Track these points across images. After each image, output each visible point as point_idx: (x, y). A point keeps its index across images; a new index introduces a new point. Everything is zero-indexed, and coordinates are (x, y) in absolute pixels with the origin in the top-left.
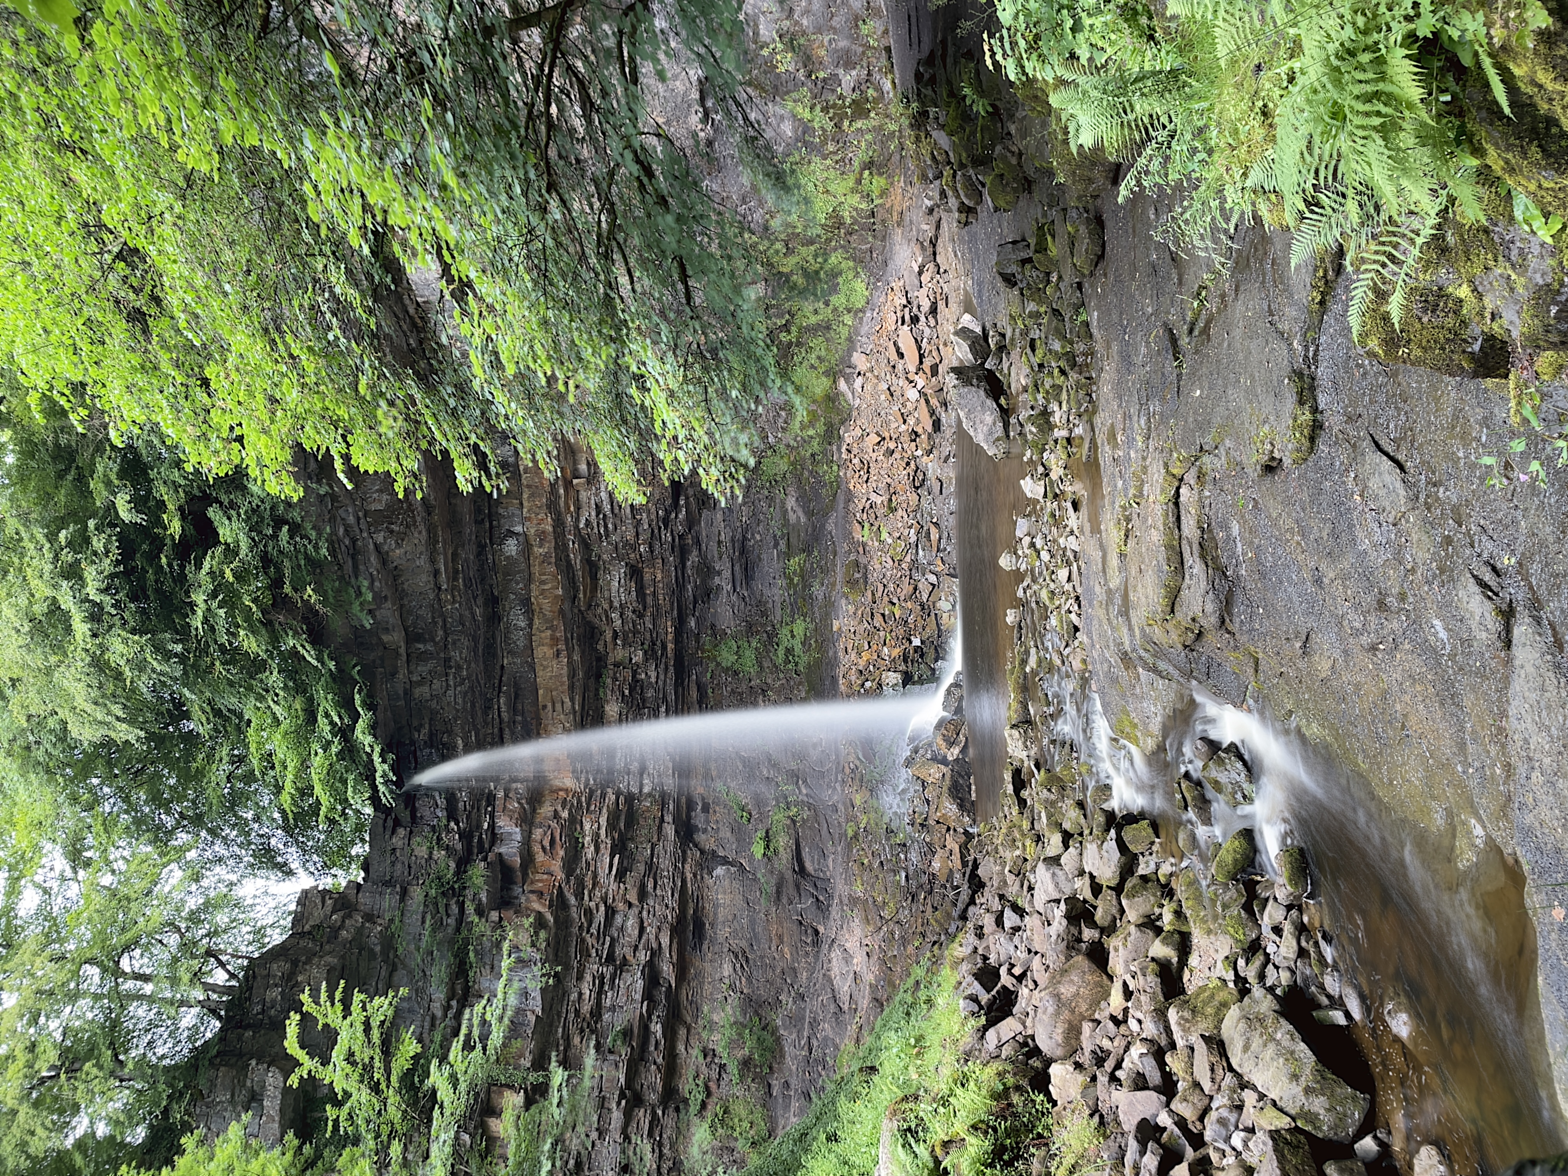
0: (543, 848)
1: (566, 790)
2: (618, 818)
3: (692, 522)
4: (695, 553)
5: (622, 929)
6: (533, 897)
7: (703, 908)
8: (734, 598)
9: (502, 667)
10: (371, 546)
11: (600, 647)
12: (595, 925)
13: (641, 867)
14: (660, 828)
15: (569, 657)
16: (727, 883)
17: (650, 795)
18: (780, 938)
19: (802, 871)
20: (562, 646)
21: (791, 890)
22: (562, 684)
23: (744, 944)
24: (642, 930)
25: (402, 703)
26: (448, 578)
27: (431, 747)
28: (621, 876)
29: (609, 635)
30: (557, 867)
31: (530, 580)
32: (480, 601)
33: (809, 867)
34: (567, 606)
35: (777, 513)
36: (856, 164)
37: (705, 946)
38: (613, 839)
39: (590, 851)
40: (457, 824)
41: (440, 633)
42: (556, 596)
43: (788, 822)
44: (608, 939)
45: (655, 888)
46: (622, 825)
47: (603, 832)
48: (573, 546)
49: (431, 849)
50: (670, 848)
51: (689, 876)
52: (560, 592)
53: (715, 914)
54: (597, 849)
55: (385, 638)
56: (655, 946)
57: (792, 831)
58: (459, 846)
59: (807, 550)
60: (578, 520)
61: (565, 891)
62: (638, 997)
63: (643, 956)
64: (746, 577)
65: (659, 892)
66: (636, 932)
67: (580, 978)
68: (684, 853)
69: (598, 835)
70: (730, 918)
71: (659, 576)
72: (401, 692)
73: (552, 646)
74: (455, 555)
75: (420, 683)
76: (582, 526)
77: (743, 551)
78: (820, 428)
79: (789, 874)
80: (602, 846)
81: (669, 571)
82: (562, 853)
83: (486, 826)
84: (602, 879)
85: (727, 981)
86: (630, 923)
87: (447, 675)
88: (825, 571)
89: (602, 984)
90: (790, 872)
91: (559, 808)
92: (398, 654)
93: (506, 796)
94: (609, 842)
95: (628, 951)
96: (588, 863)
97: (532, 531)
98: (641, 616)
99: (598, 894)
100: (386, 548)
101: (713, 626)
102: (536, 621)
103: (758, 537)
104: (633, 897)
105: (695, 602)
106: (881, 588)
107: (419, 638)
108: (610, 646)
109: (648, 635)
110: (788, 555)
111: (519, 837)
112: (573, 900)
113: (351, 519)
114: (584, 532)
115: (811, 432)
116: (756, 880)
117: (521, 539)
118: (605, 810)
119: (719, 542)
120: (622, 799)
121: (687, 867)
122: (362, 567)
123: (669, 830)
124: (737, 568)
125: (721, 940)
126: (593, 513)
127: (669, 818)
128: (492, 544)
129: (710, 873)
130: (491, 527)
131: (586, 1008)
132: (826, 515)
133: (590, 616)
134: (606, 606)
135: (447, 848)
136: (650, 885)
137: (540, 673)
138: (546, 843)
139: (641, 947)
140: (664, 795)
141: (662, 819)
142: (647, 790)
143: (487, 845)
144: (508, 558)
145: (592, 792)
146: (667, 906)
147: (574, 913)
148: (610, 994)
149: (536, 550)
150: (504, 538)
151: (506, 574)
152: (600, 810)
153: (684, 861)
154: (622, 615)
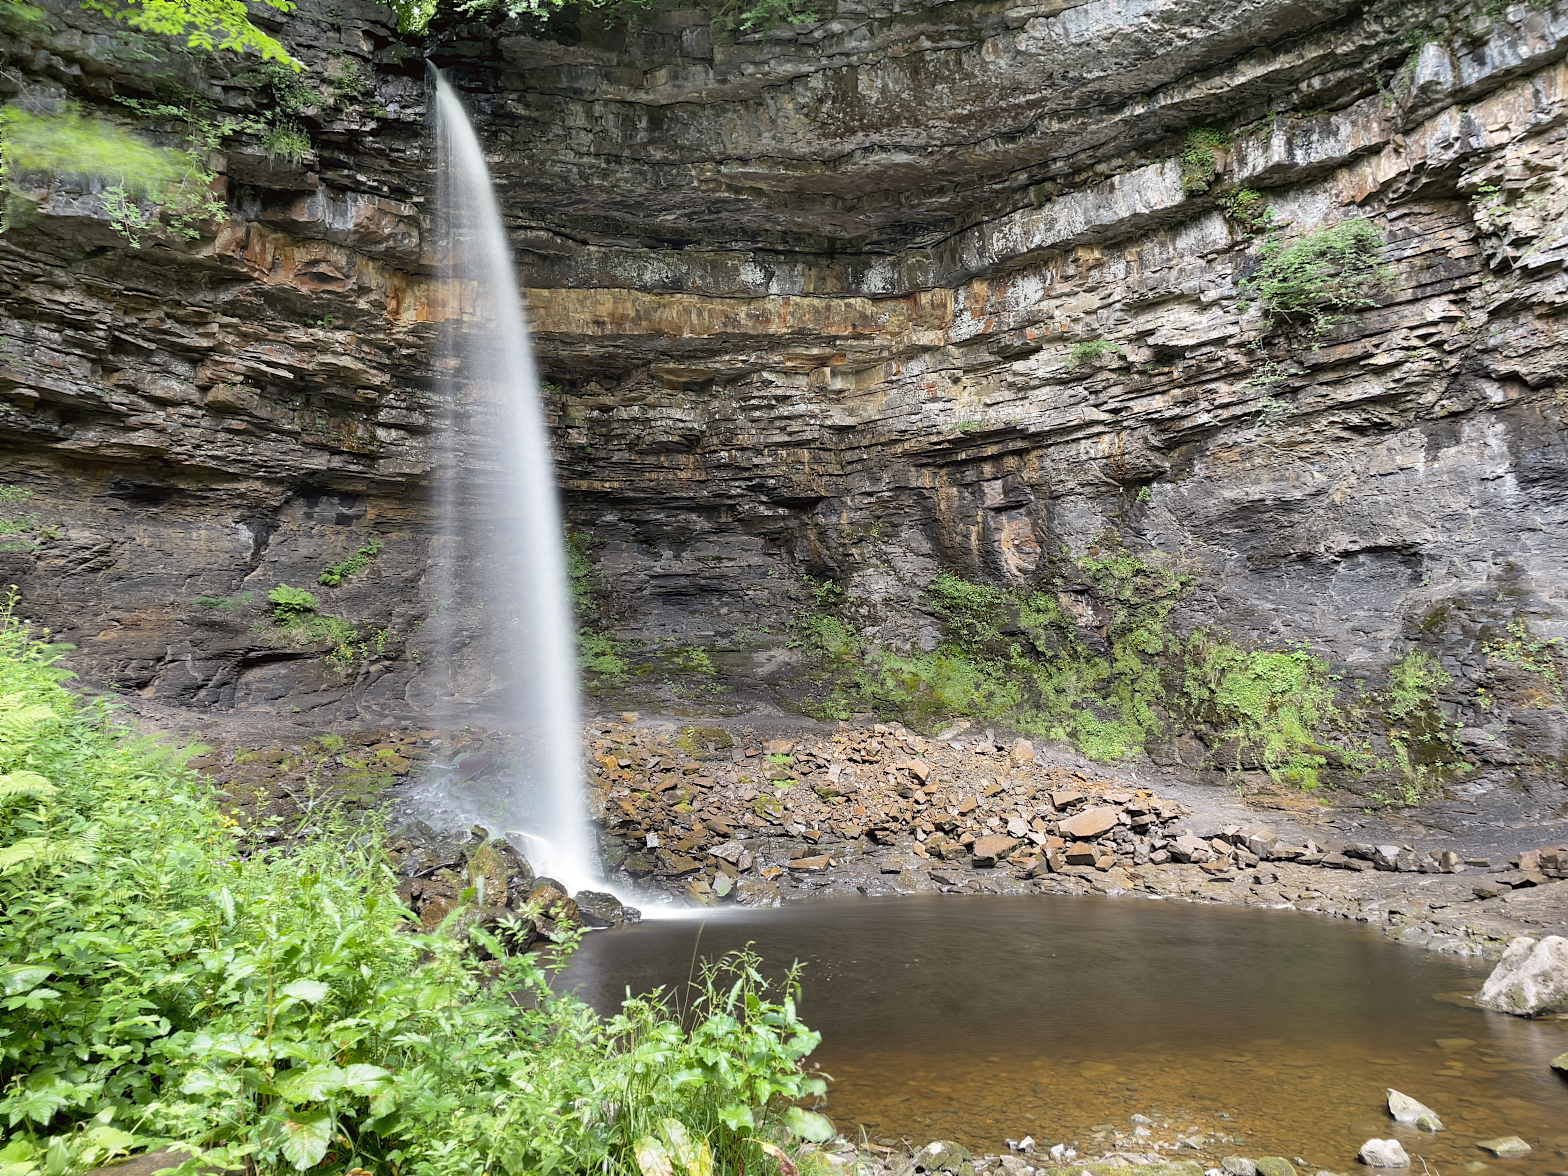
0: (315, 263)
1: (397, 312)
2: (343, 386)
3: (749, 523)
4: (707, 526)
5: (166, 372)
6: (241, 233)
7: (184, 506)
8: (642, 576)
9: (585, 243)
10: (805, 68)
11: (593, 386)
12: (177, 328)
13: (264, 413)
14: (321, 447)
15: (592, 338)
16: (226, 544)
17: (374, 437)
18: (135, 625)
19: (248, 663)
20: (609, 329)
21: (217, 643)
22: (556, 324)
23: (122, 566)
24: (162, 403)
25: (564, 83)
26: (732, 177)
27: (494, 114)
28: (254, 379)
29: (608, 400)
30: (284, 279)
31: (705, 295)
32: (683, 224)
33: (253, 675)
34: (663, 343)
35: (762, 637)
36: (1332, 746)
37: (119, 504)
38: (314, 373)
39: (300, 335)
40: (372, 133)
41: (658, 155)
42: (680, 329)
43: (329, 643)
44: (153, 346)
45: (229, 431)
46: (333, 390)
47: (329, 359)
48: (739, 361)
49: (339, 84)
50: (290, 460)
51: (242, 486)
52: (687, 335)
53: (173, 524)
54: (301, 347)
55: (662, 75)
56: (133, 420)
57: (314, 648)
58: (338, 127)
59: (721, 677)
60: (772, 370)
61: (244, 288)
62: (48, 383)
63: (118, 399)
64: (669, 594)
65: (222, 436)
66: (159, 393)
67: (90, 290)
68: (280, 482)
69: (323, 352)
70: (167, 547)
71: (683, 475)
72: (580, 84)
73: (612, 315)
74: (759, 192)
75: (589, 114)
76: (766, 375)
77: (705, 590)
78: (898, 695)
79: (241, 642)
80: (305, 355)
81: (689, 488)
82: (304, 290)
83: (361, 178)
84: (254, 348)
85: (59, 534)
86: (174, 384)
87: (597, 155)
88: (699, 701)
89: (76, 326)
90: (247, 643)
91: (373, 297)
92: (638, 87)
93: (401, 218)
94: (310, 367)
95: (129, 376)
96: (280, 330)
97: (770, 306)
98: (631, 447)
99: (230, 339)
100: (800, 89)
101: (603, 545)
102: (647, 298)
103: (724, 611)
104: (220, 393)
105: (638, 523)
106: (707, 782)
107: (655, 123)
108: (591, 401)
109: (602, 454)
110: (711, 650)
111: (338, 225)
112: (225, 296)
113: (851, 44)
114: (755, 377)
115: (890, 683)
116: (230, 590)
117: (762, 289)
118: (360, 366)
119: (719, 559)
120: (374, 395)
121: (257, 485)
122: (778, 49)
123: (319, 462)
124: (683, 581)
125: (130, 530)
126: (779, 392)
127: (336, 462)
128: (756, 251)
129: (243, 520)
130: (778, 252)
131: (36, 293)
132: (778, 702)
133: (639, 375)
134: (651, 399)
135: (337, 110)
136: (235, 424)
137: (574, 294)
138: (323, 268)
139: (133, 398)
140: (372, 458)
141: (335, 452)
142: (381, 433)
143: (330, 175)
144: (736, 269)
145: (389, 351)
146: (197, 447)
147: (203, 296)
148: (56, 336)
149: (744, 308)
150: (763, 267)
151: (714, 265)
152: (362, 360)
153: (267, 481)
154: (635, 420)
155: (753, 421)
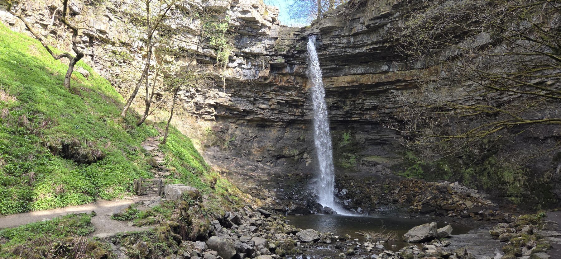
1: (305, 86)
2: (296, 102)
5: (263, 103)
6: (274, 77)
7: (269, 128)
9: (345, 66)
11: (350, 96)
12: (265, 95)
13: (281, 109)
14: (292, 115)
15: (347, 87)
16: (276, 135)
17: (303, 112)
19: (279, 158)
20: (351, 84)
21: (273, 155)
22: (338, 85)
24: (263, 109)
25: (334, 35)
26: (375, 48)
28: (279, 103)
29: (354, 99)
30: (283, 84)
31: (373, 74)
32: (367, 58)
33: (279, 160)
34: (364, 86)
35: (394, 155)
37: (258, 128)
38: (290, 100)
39: (286, 94)
40: (296, 53)
42: (367, 82)
43: (293, 155)
44: (261, 99)
45: (275, 113)
46: (294, 103)
47: (292, 98)
48: (385, 88)
49: (289, 46)
50: (287, 118)
51: (278, 123)
52: (369, 83)
53: (267, 131)
54: (287, 96)
55: (356, 29)
56: (258, 113)
57: (290, 155)
58: (290, 54)
60: (393, 89)
61: (276, 86)
62: (244, 108)
63: (255, 110)
64: (373, 144)
65: (274, 114)
66: (263, 107)
67: (250, 91)
68: (285, 122)
69: (291, 96)
70: (266, 136)
71: (374, 115)
73: (351, 81)
74: (382, 50)
75: (340, 40)
76: (392, 91)
77: (381, 143)
79: (277, 154)
81: (375, 119)
82: (286, 85)
83: (295, 62)
84: (278, 97)
85: (248, 134)
86: (265, 105)
87: (342, 48)
89: (248, 98)
91: (300, 84)
93: (304, 68)
95: (258, 105)
96: (283, 93)
97: (390, 74)
98: (360, 109)
99: (274, 96)
100: (385, 28)
101: (356, 132)
102: (359, 76)
104: (272, 107)
107: (355, 39)
108: (351, 100)
109: (354, 112)
111: (291, 72)
112: (272, 88)
113: (395, 16)
114: (389, 91)
116: (276, 144)
117: (387, 71)
118: (299, 98)
120: (302, 103)
121: (281, 123)
122: (379, 20)
123: (292, 118)
124: (376, 141)
125: (259, 133)
126: (395, 94)
127: (296, 118)
128: (386, 61)
131: (242, 93)
133: (361, 93)
134: (364, 98)
135: (289, 51)
136: (276, 112)
137: (342, 77)
138: (289, 80)
139: (258, 109)
140: (303, 116)
141: (295, 115)
142: (305, 111)
143: (290, 62)
144: (381, 67)
145: (304, 94)
146: (270, 117)
147: (269, 89)
148: (245, 100)
149: (384, 75)
150: (388, 66)
151: (376, 66)
152: (299, 97)
153: (283, 122)
154: (361, 103)
155: (390, 102)
